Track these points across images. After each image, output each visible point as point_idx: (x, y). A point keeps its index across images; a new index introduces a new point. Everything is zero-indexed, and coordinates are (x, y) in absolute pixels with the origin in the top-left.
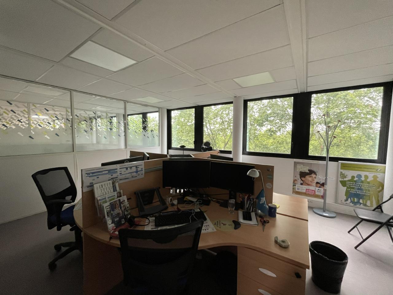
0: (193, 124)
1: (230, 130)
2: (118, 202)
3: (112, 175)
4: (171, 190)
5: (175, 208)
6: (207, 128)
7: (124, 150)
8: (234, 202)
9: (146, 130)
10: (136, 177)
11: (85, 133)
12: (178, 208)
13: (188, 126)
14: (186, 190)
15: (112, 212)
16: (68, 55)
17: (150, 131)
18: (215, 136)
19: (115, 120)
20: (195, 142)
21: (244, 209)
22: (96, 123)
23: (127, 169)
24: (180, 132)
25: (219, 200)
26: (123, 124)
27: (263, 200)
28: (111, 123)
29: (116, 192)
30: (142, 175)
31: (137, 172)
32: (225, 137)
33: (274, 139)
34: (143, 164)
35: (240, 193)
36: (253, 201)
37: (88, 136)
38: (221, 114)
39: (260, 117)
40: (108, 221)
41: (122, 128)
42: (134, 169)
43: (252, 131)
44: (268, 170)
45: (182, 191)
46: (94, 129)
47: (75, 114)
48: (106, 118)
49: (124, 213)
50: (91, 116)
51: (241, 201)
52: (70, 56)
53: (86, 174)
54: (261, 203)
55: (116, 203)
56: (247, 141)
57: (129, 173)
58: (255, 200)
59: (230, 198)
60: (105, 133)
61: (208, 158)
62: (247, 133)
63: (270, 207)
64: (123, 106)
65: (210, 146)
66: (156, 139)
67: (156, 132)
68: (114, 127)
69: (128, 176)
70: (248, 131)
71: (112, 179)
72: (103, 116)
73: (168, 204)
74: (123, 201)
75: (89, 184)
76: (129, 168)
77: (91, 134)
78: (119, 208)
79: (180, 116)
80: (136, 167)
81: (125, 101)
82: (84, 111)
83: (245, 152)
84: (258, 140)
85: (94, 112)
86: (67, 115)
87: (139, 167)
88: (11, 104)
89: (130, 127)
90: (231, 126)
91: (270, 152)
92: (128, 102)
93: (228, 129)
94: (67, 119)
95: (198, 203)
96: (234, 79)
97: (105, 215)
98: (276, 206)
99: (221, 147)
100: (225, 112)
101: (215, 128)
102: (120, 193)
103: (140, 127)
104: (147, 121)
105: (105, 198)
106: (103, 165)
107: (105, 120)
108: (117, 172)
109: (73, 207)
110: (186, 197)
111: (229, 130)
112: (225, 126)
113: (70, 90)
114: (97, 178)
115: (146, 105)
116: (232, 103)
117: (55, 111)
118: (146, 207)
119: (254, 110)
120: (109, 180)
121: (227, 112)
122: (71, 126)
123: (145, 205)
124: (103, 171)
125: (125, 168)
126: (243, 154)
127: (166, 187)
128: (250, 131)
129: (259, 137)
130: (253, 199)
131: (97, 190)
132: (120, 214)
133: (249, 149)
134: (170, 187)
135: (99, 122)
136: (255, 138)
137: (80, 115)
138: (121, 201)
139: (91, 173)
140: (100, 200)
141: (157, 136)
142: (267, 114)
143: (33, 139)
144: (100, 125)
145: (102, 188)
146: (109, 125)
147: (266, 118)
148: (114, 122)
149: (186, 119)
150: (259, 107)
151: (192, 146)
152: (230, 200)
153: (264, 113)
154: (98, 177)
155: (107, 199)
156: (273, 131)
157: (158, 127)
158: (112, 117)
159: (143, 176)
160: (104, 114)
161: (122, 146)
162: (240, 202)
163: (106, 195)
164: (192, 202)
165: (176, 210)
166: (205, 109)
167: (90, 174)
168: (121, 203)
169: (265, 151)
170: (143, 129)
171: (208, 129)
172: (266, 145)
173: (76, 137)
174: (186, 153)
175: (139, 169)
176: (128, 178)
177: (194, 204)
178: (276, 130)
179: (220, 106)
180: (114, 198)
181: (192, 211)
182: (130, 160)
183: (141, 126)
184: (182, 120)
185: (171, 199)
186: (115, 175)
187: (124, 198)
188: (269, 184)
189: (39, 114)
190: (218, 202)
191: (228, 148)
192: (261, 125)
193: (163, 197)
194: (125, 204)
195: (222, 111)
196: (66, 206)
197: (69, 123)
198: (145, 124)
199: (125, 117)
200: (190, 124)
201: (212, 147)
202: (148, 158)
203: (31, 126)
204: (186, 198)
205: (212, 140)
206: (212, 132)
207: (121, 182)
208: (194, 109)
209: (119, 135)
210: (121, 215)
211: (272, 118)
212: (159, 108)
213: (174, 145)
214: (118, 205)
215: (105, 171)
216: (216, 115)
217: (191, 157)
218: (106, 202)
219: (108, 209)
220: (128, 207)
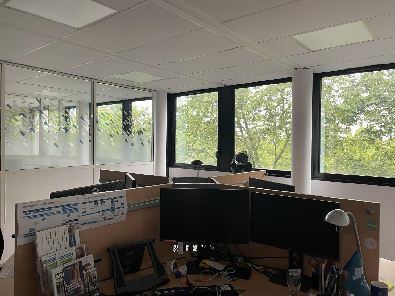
0: (214, 121)
1: (285, 130)
2: (77, 267)
3: (70, 215)
4: (175, 246)
5: (182, 283)
6: (241, 127)
7: (88, 167)
8: (298, 275)
9: (129, 131)
10: (112, 218)
11: (22, 137)
12: (188, 282)
13: (205, 123)
14: (202, 246)
15: (66, 286)
16: (3, 4)
17: (136, 133)
18: (256, 143)
19: (73, 113)
20: (219, 155)
21: (320, 290)
22: (41, 117)
23: (96, 203)
24: (189, 136)
25: (268, 270)
26: (88, 120)
27: (359, 272)
28: (66, 118)
29: (74, 248)
30: (121, 216)
31: (113, 210)
32: (275, 144)
33: (377, 148)
34: (125, 195)
35: (311, 257)
36: (338, 273)
37: (26, 142)
38: (268, 100)
39: (348, 105)
41: (87, 127)
42: (108, 205)
43: (331, 133)
44: (368, 213)
45: (195, 248)
46: (37, 130)
47: (6, 103)
48: (59, 110)
49: (88, 288)
50: (32, 106)
51: (313, 274)
53: (24, 212)
54: (355, 278)
56: (321, 152)
57: (99, 212)
58: (342, 271)
59: (291, 266)
60: (56, 136)
61: (244, 185)
62: (321, 135)
63: (373, 287)
64: (89, 89)
65: (248, 161)
66: (148, 146)
67: (147, 136)
68: (73, 125)
69: (96, 217)
70: (322, 132)
71: (68, 222)
72: (54, 106)
73: (169, 273)
74: (86, 265)
75: (27, 232)
76: (99, 202)
77: (32, 137)
78: (79, 278)
79: (191, 107)
80: (113, 200)
81: (93, 80)
82: (22, 99)
83: (317, 175)
84: (343, 150)
85: (39, 99)
87: (117, 201)
89: (101, 125)
90: (288, 123)
91: (369, 176)
92: (99, 81)
93: (281, 128)
95: (226, 273)
96: (294, 37)
97: (54, 291)
98: (387, 286)
100: (275, 98)
101: (255, 127)
102: (81, 249)
103: (117, 125)
104: (132, 116)
105: (55, 259)
106: (54, 195)
107: (57, 113)
108: (78, 209)
110: (203, 261)
111: (283, 131)
112: (275, 123)
114: (42, 220)
115: (130, 87)
116: (289, 80)
118: (128, 278)
119: (333, 93)
120: (63, 224)
121: (279, 96)
123: (126, 273)
124: (53, 207)
125: (93, 202)
126: (314, 177)
127: (166, 240)
128: (325, 133)
129: (344, 144)
130: (338, 270)
131: (42, 243)
132: (81, 291)
133: (326, 167)
134: (174, 241)
135: (45, 117)
136: (336, 146)
137: (14, 104)
138: (83, 265)
139: (32, 211)
140: (45, 261)
141: (149, 141)
142: (362, 98)
144: (47, 122)
145: (49, 240)
146: (62, 121)
147: (361, 107)
148: (72, 116)
149: (202, 112)
150: (343, 86)
151: (213, 162)
152: (290, 270)
153: (356, 96)
154: (45, 219)
155: (59, 261)
156: (375, 133)
157: (149, 126)
158: (69, 108)
159: (124, 218)
160: (56, 103)
161: (86, 160)
162: (311, 276)
163: (57, 253)
164: (216, 271)
165: (185, 286)
166: (238, 91)
167: (30, 213)
169: (358, 173)
170: (124, 129)
171: (242, 129)
172: (360, 160)
173: (5, 144)
174: (203, 174)
175: (117, 205)
176: (98, 221)
177: (220, 274)
178: (381, 130)
180: (71, 258)
181: (216, 289)
182: (101, 188)
183: (120, 123)
184: (195, 113)
185: (175, 264)
186: (73, 216)
187: (89, 259)
188: (371, 239)
190: (266, 273)
191: (281, 165)
192: (350, 120)
193: (160, 259)
194: (90, 271)
195: (268, 94)
198: (128, 121)
199: (92, 107)
200: (209, 119)
201: (252, 162)
202: (134, 184)
204: (204, 263)
205: (249, 149)
206: (249, 136)
207: (84, 228)
208: (217, 93)
209: (81, 141)
210: (83, 292)
211: (372, 108)
212: (153, 91)
213: (180, 159)
214: (77, 272)
215: (56, 207)
216: (258, 104)
217: (213, 182)
218: (56, 267)
219: (59, 278)
220: (95, 277)
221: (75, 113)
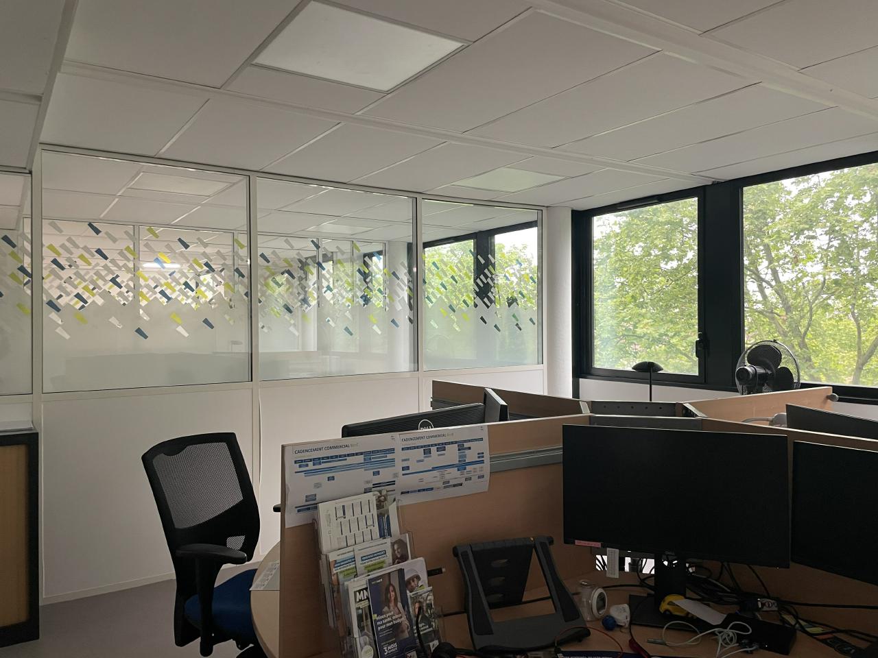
0: (687, 268)
2: (395, 581)
3: (378, 473)
4: (599, 557)
5: (619, 642)
6: (759, 280)
7: (408, 375)
9: (489, 298)
10: (461, 485)
11: (287, 316)
12: (632, 643)
13: (665, 274)
14: (666, 563)
15: (375, 617)
16: (249, 61)
17: (504, 302)
18: (802, 318)
19: (377, 264)
20: (703, 348)
22: (320, 277)
23: (427, 452)
24: (625, 305)
25: (839, 635)
26: (406, 279)
28: (365, 276)
29: (388, 540)
30: (478, 482)
31: (462, 466)
32: (856, 320)
34: (485, 436)
37: (295, 325)
38: (835, 209)
40: (362, 648)
41: (404, 294)
42: (452, 454)
45: (649, 566)
46: (313, 303)
47: (260, 252)
48: (352, 261)
49: (418, 628)
50: (305, 254)
52: (254, 62)
53: (296, 462)
55: (390, 584)
57: (434, 469)
60: (347, 314)
61: (772, 423)
64: (408, 213)
65: (782, 365)
66: (530, 331)
67: (528, 307)
68: (377, 289)
69: (431, 479)
71: (375, 486)
72: (342, 253)
73: (587, 616)
74: (412, 579)
75: (302, 501)
76: (434, 449)
77: (304, 315)
78: (400, 605)
79: (628, 236)
80: (461, 446)
81: (415, 195)
82: (287, 241)
85: (315, 240)
86: (235, 254)
87: (470, 448)
88: (97, 231)
89: (433, 287)
92: (425, 196)
94: (237, 270)
95: (729, 632)
97: (351, 624)
99: (840, 368)
100: (856, 202)
101: (799, 279)
102: (401, 544)
103: (465, 286)
104: (494, 265)
105: (353, 559)
106: (348, 431)
107: (348, 267)
108: (393, 460)
109: (249, 576)
110: (669, 598)
112: (855, 268)
113: (247, 173)
114: (329, 479)
115: (490, 203)
117: (206, 245)
118: (498, 617)
120: (367, 491)
122: (246, 294)
123: (493, 606)
124: (349, 455)
125: (422, 447)
127: (577, 542)
131: (329, 525)
132: (403, 631)
134: (598, 545)
135: (327, 276)
137: (274, 253)
138: (407, 578)
139: (311, 460)
140: (336, 562)
141: (531, 320)
143: (146, 337)
144: (330, 285)
145: (342, 520)
146: (358, 283)
148: (377, 272)
149: (657, 246)
151: (688, 365)
154: (333, 478)
155: (360, 565)
158: (371, 255)
159: (484, 485)
160: (346, 247)
161: (403, 362)
163: (357, 547)
164: (702, 625)
165: (627, 650)
166: (749, 192)
167: (307, 465)
168: (405, 584)
170: (477, 294)
171: (764, 284)
174: (664, 395)
175: (471, 456)
176: (432, 489)
177: (713, 633)
179: (826, 176)
180: (383, 562)
182: (435, 419)
183: (470, 282)
184: (638, 251)
185: (601, 598)
186: (386, 475)
187: (416, 566)
189: (162, 257)
193: (566, 584)
196: (228, 571)
197: (242, 283)
198: (486, 277)
199: (412, 251)
200: (674, 264)
201: (792, 368)
202: (504, 414)
203: (142, 294)
204: (671, 603)
205: (785, 334)
206: (784, 301)
207: (407, 500)
208: (694, 201)
209: (393, 321)
210: (406, 635)
212: (539, 208)
213: (603, 358)
214: (394, 590)
215: (353, 455)
216: (807, 221)
217: (688, 413)
218: (356, 576)
219: (361, 600)
220: (429, 606)
221: (381, 265)
